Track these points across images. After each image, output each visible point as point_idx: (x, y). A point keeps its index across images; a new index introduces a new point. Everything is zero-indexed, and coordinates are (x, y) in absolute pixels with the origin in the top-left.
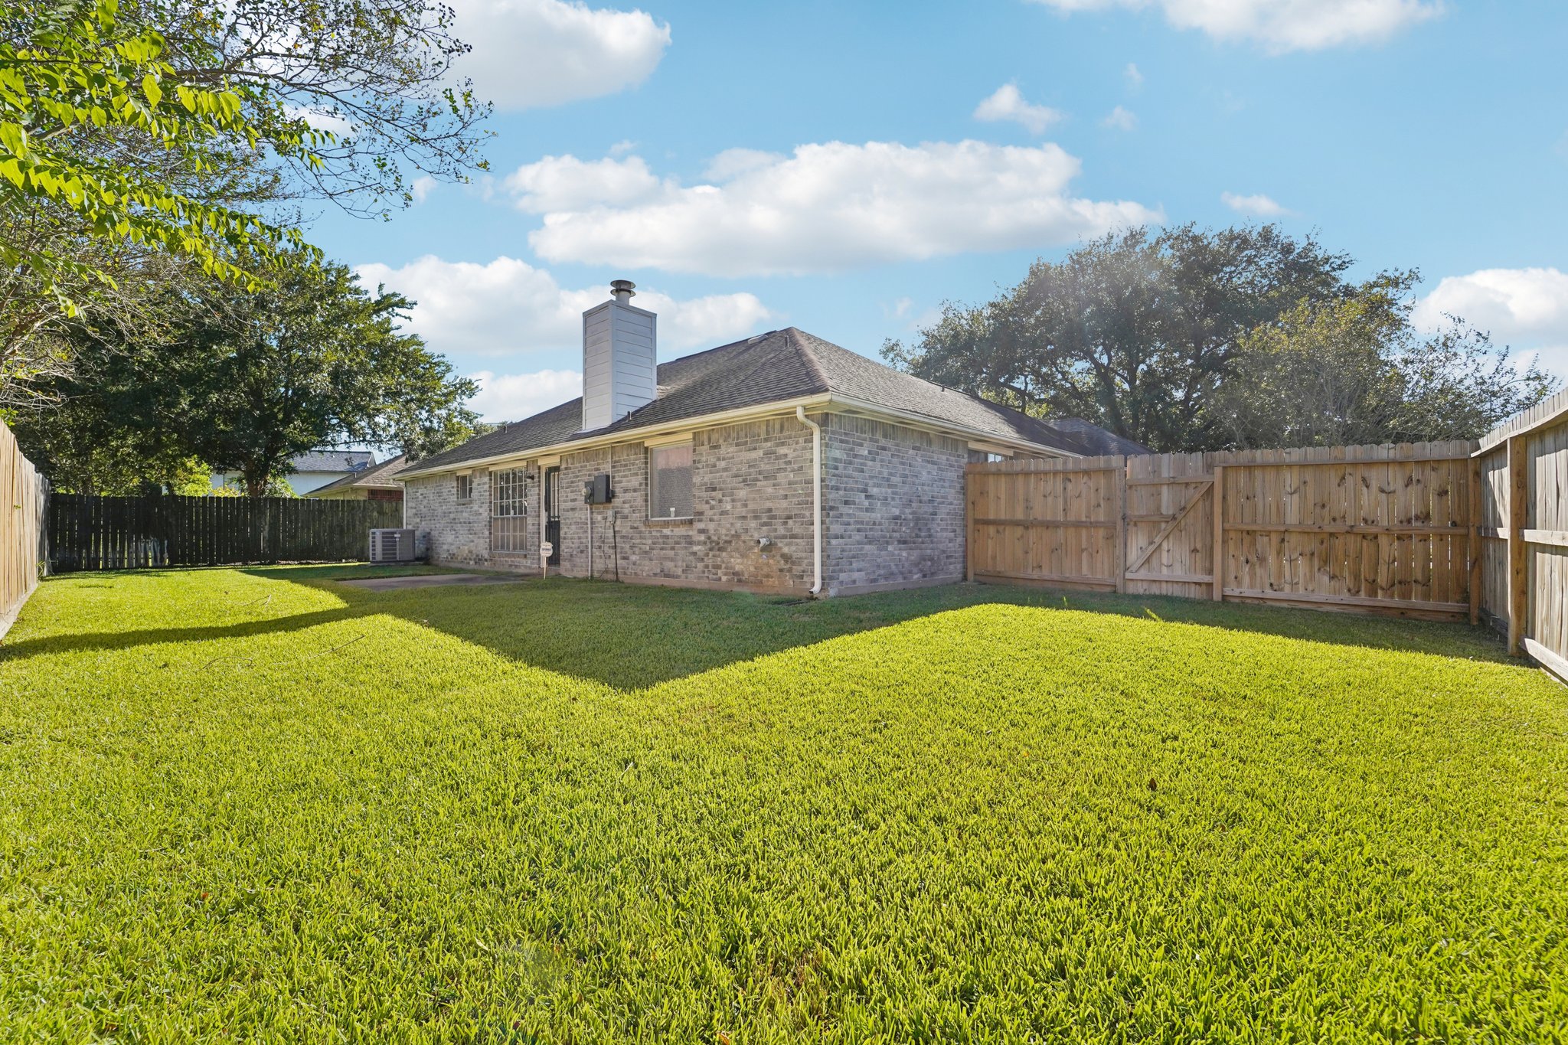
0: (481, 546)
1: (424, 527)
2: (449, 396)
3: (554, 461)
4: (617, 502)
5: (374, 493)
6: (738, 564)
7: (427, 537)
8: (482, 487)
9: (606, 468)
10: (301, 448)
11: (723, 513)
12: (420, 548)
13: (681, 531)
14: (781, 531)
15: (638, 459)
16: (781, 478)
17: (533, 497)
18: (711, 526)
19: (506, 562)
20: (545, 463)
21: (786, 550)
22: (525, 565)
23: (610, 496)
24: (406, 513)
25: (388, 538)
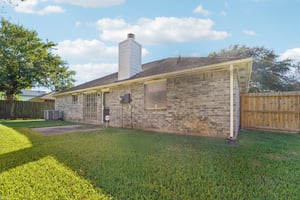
0: (80, 116)
1: (61, 110)
2: (68, 75)
3: (107, 90)
4: (132, 103)
5: (46, 100)
6: (188, 125)
7: (62, 113)
8: (81, 99)
9: (129, 92)
10: (24, 86)
11: (181, 107)
12: (60, 116)
13: (161, 113)
14: (211, 113)
15: (141, 88)
16: (211, 94)
17: (99, 101)
18: (175, 112)
19: (89, 121)
20: (103, 91)
21: (213, 120)
22: (95, 122)
23: (130, 101)
24: (56, 106)
25: (51, 113)
